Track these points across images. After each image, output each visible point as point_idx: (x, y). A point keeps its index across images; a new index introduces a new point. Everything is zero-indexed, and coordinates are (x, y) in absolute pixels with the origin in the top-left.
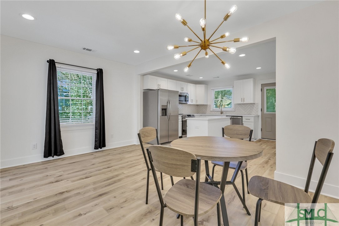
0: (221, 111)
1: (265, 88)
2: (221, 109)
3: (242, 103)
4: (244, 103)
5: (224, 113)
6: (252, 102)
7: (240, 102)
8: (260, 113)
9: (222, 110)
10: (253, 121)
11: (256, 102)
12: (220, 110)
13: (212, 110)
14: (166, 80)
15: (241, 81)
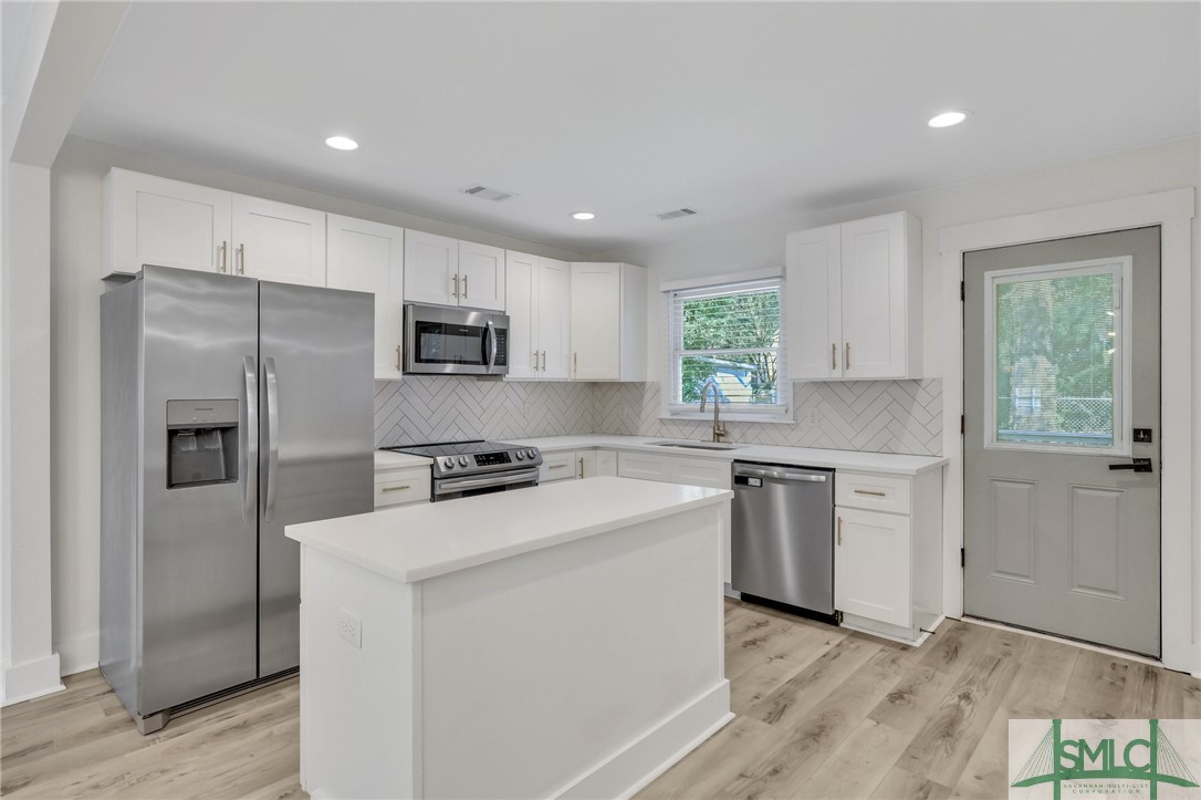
0: (716, 421)
1: (988, 275)
2: (717, 411)
3: (837, 375)
4: (852, 374)
5: (735, 433)
6: (900, 372)
7: (823, 372)
8: (951, 446)
9: (722, 417)
10: (905, 507)
11: (927, 373)
12: (711, 417)
13: (667, 415)
14: (315, 217)
15: (832, 231)
